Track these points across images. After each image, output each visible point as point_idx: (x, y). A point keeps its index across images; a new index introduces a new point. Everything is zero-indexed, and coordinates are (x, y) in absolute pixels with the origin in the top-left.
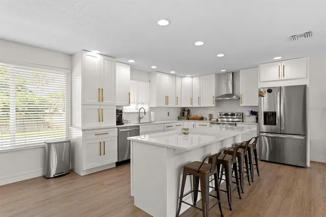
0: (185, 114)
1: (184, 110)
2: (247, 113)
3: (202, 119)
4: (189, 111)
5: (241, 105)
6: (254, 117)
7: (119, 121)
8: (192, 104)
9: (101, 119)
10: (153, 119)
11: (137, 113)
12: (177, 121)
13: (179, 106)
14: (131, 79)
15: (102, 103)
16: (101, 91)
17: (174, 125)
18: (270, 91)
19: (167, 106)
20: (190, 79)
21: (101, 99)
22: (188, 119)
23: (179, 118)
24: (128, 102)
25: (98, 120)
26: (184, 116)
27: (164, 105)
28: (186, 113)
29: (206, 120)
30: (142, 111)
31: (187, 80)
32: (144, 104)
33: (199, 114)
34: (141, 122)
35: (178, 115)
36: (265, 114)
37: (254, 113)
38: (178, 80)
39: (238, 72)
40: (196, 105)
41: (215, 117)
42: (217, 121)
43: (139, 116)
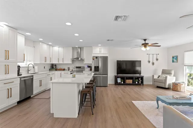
0: (53, 67)
1: (53, 65)
2: (86, 67)
3: (64, 70)
4: (56, 65)
5: (84, 63)
6: (89, 69)
8: (58, 62)
9: (7, 72)
11: (26, 67)
12: (49, 72)
13: (51, 63)
14: (25, 45)
15: (8, 61)
16: (7, 52)
18: (97, 58)
19: (45, 63)
20: (58, 48)
21: (7, 57)
22: (56, 70)
23: (50, 70)
24: (23, 61)
25: (4, 72)
26: (53, 68)
27: (44, 62)
28: (54, 67)
29: (66, 70)
30: (31, 65)
31: (56, 48)
32: (30, 61)
33: (63, 67)
34: (29, 73)
35: (49, 68)
36: (95, 67)
37: (89, 67)
38: (51, 47)
40: (61, 62)
42: (72, 70)
43: (28, 69)
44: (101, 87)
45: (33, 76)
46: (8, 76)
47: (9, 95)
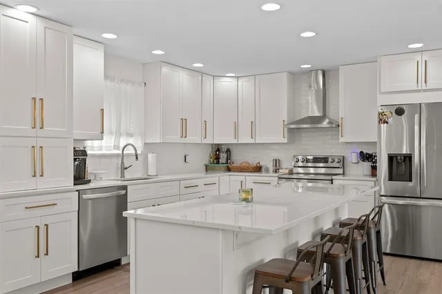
0: (221, 158)
1: (218, 150)
2: (354, 158)
3: (258, 169)
4: (228, 151)
5: (342, 140)
6: (367, 165)
7: (80, 177)
8: (236, 136)
9: (37, 172)
10: (152, 171)
11: (117, 155)
12: (203, 174)
13: (209, 141)
14: (106, 77)
15: (40, 133)
16: (38, 103)
17: (200, 182)
18: (400, 112)
20: (234, 81)
21: (38, 123)
22: (229, 170)
23: (208, 169)
24: (98, 132)
25: (30, 171)
26: (218, 163)
27: (176, 138)
28: (223, 157)
29: (267, 170)
30: (130, 151)
31: (227, 84)
32: (131, 135)
33: (252, 158)
34: (127, 176)
35: (206, 160)
36: (391, 158)
37: (367, 157)
38: (208, 81)
39: (336, 70)
40: (245, 139)
41: (287, 165)
42: (291, 173)
43: (122, 163)
44: (423, 262)
45: (125, 188)
46: (43, 184)
47: (42, 249)
